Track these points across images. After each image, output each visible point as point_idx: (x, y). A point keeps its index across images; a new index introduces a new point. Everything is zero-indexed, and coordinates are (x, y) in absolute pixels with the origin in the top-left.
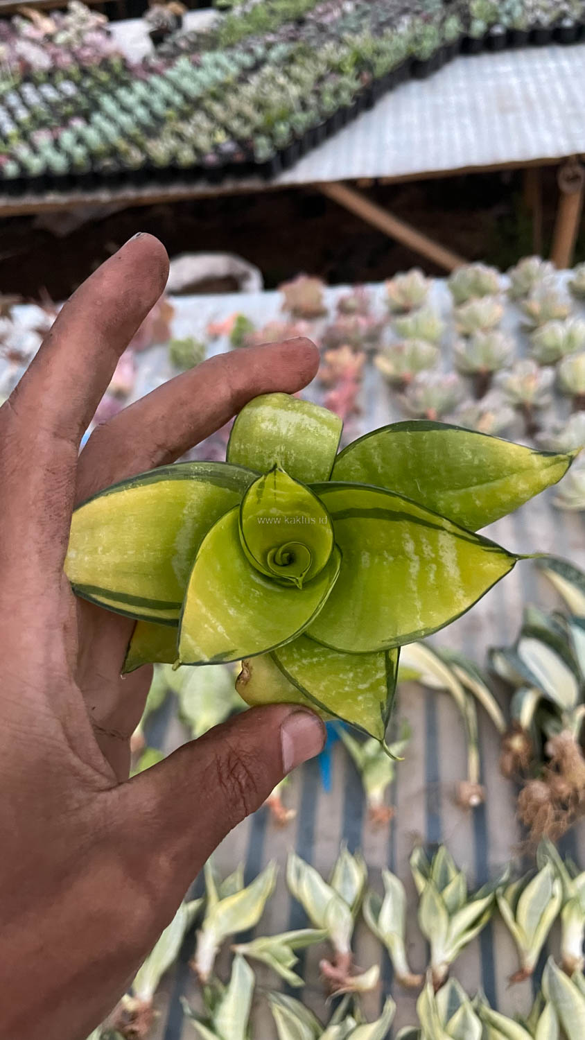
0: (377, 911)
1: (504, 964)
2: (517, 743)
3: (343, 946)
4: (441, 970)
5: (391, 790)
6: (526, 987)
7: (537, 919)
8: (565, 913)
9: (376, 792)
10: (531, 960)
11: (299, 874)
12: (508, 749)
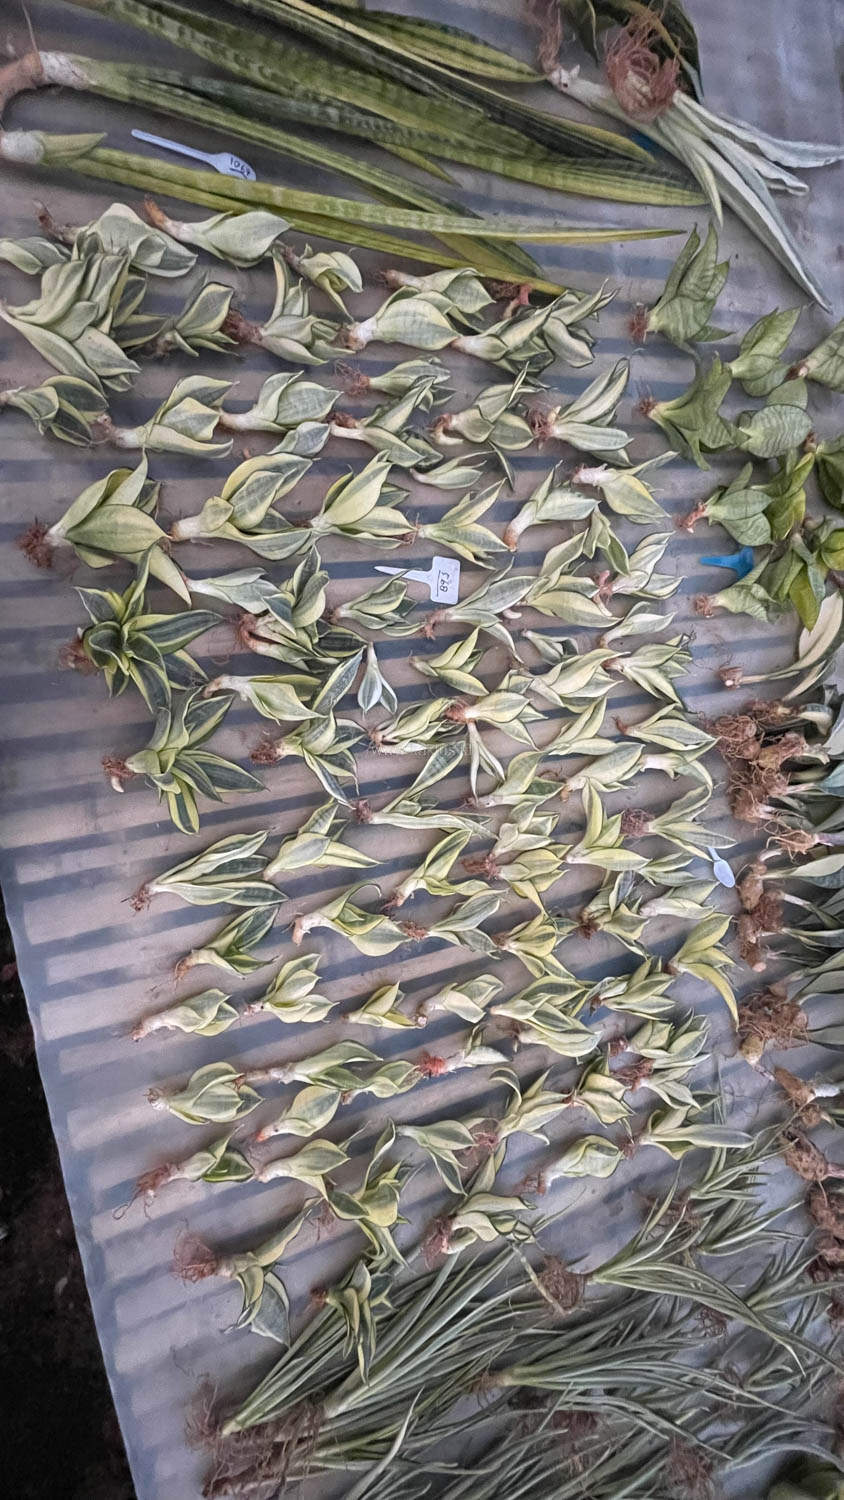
0: (642, 610)
1: (626, 714)
2: (781, 710)
3: (616, 588)
4: (616, 666)
5: (725, 612)
6: (614, 732)
7: (667, 734)
8: (671, 755)
9: (721, 600)
10: (634, 733)
11: (658, 543)
12: (772, 705)
